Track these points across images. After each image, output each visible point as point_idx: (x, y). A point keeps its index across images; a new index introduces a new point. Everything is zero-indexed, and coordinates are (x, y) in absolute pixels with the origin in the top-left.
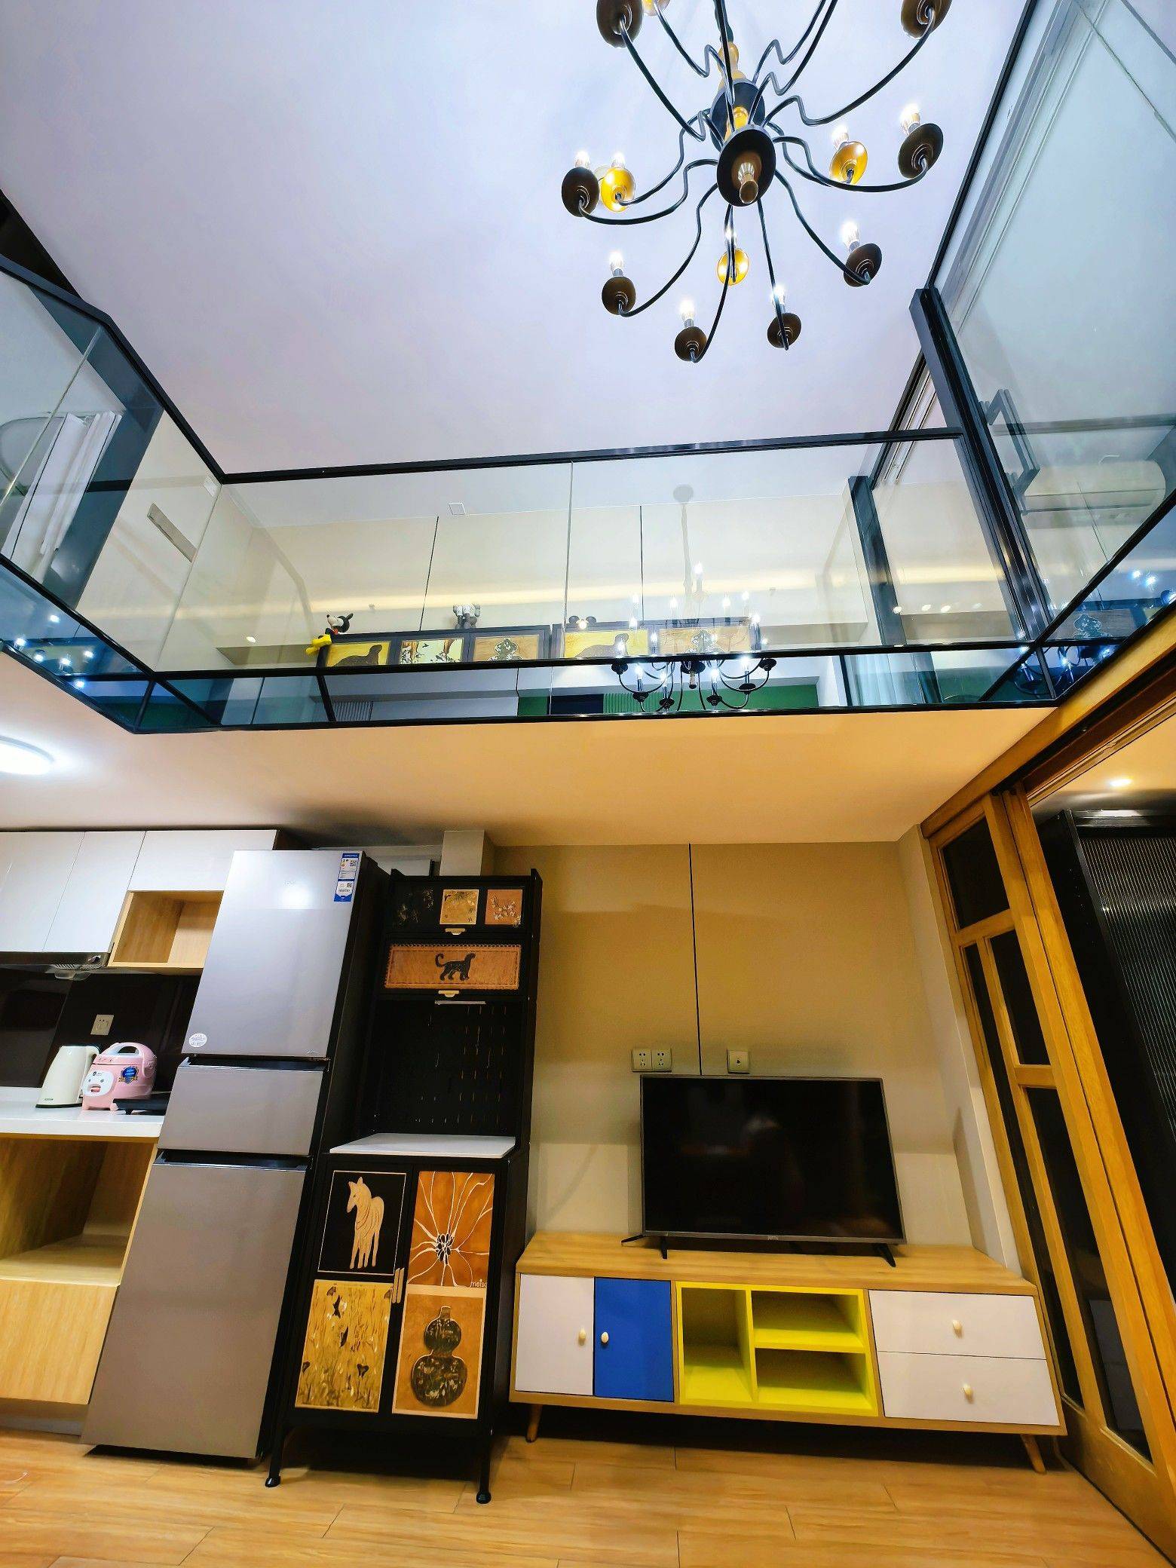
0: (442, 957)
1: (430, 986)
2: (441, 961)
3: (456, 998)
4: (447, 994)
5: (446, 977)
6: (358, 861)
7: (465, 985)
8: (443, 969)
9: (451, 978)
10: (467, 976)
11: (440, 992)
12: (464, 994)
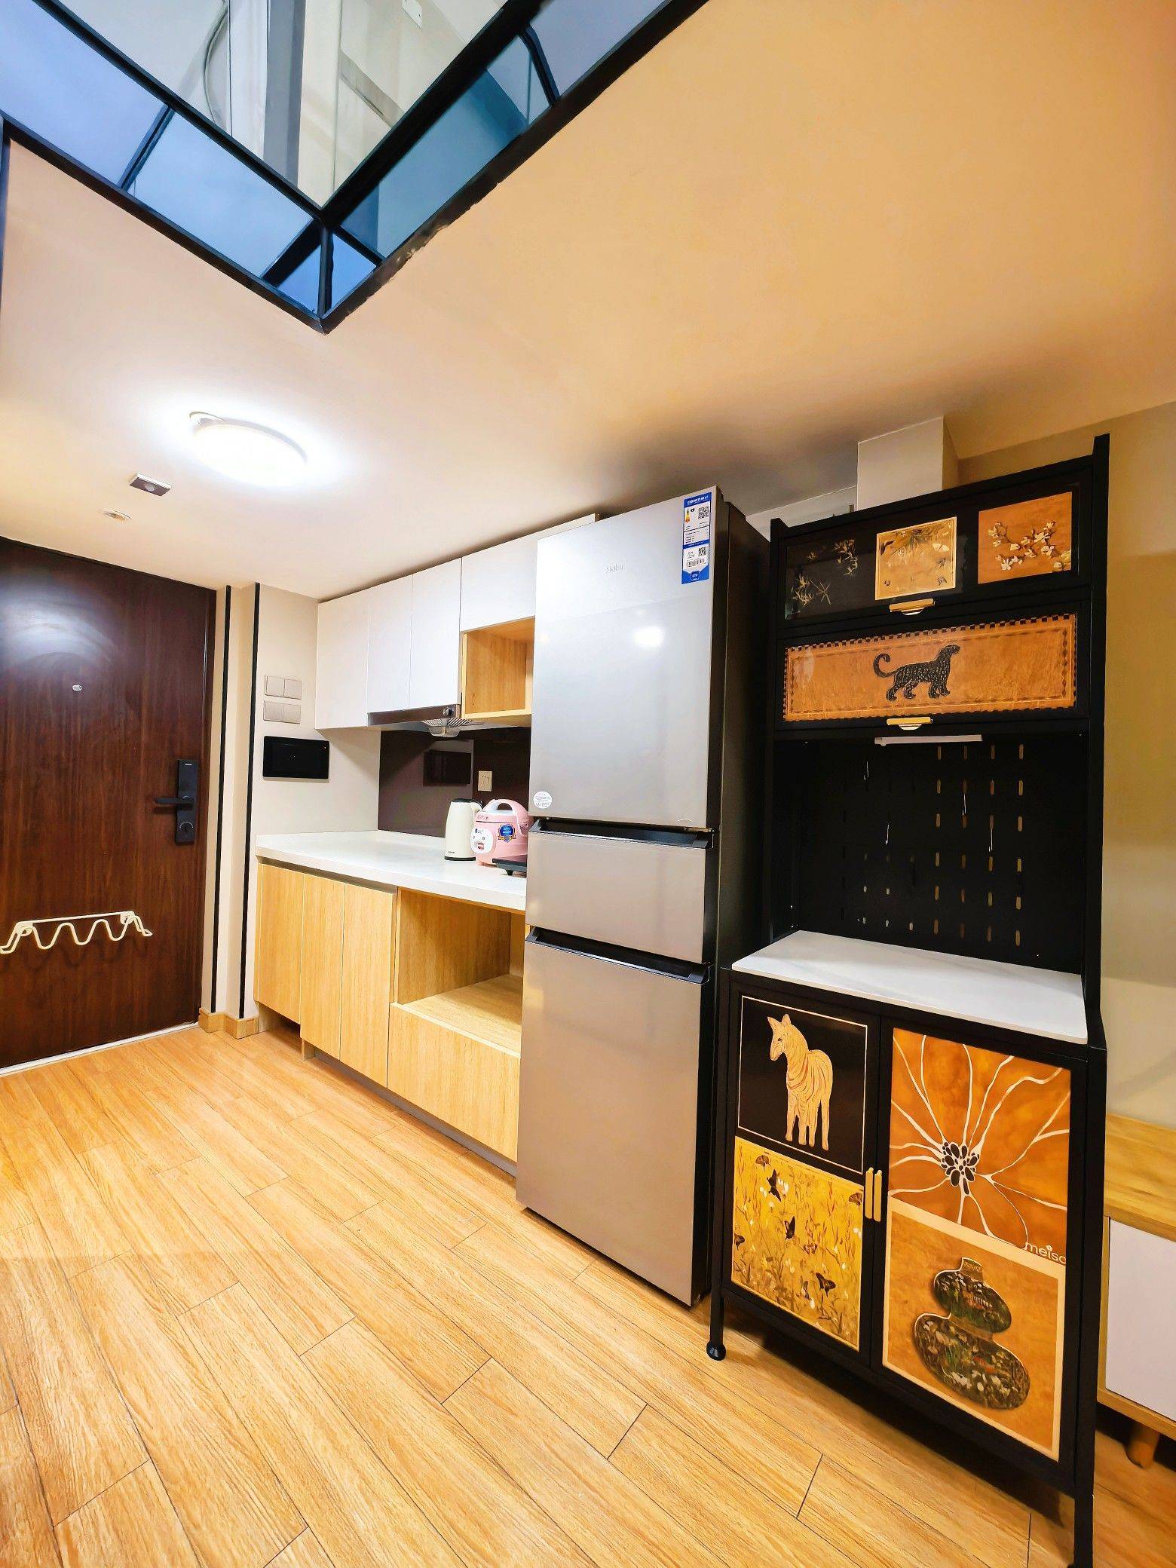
0: (888, 659)
1: (867, 712)
2: (884, 666)
3: (923, 730)
4: (907, 725)
5: (899, 694)
6: (710, 506)
7: (943, 706)
8: (890, 682)
9: (909, 695)
10: (944, 691)
11: (890, 722)
12: (942, 723)
